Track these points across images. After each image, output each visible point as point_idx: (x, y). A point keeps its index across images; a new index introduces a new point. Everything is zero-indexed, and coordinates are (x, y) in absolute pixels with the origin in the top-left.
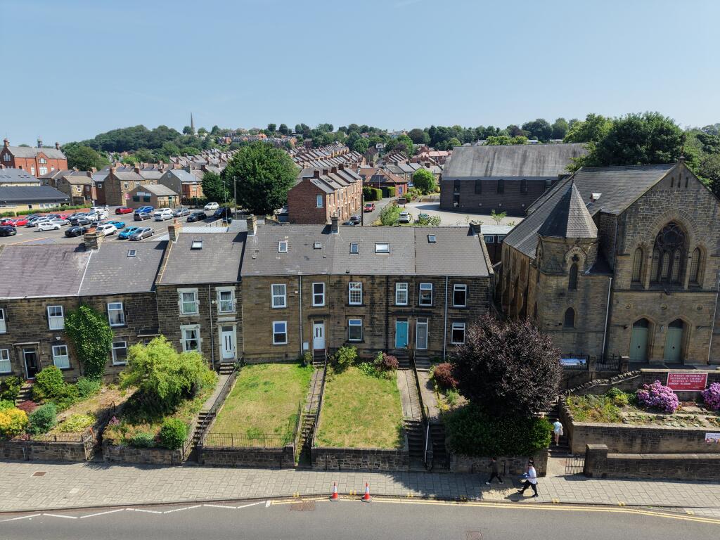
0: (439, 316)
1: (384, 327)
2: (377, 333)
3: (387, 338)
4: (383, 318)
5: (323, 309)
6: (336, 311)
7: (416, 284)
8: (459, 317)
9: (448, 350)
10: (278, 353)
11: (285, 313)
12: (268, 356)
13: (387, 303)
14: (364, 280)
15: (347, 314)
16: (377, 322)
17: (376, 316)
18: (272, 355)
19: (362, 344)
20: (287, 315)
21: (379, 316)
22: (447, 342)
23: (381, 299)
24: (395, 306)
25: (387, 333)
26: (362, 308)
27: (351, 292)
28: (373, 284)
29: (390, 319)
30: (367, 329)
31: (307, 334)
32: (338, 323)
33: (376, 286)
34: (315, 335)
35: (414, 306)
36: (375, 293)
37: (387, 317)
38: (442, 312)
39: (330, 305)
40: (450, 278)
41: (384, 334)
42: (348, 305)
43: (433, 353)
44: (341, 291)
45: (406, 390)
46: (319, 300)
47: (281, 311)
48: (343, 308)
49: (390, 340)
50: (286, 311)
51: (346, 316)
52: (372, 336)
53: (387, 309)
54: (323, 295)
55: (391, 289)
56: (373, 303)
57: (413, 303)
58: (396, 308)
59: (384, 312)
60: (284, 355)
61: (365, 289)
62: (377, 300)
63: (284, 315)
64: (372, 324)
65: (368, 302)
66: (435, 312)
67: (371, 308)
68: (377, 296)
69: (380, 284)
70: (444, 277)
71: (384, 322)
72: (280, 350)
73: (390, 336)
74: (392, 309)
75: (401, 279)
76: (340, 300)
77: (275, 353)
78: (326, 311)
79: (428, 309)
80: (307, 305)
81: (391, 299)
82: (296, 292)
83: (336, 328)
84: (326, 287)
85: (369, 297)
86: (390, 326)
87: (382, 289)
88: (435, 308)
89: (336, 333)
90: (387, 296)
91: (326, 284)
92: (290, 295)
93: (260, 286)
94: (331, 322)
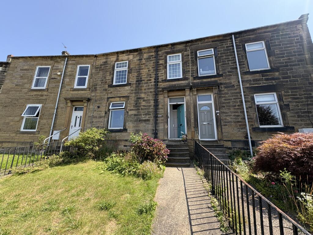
1: (152, 109)
2: (143, 117)
3: (156, 123)
4: (151, 98)
5: (82, 92)
6: (98, 93)
7: (192, 53)
8: (263, 83)
9: (254, 139)
10: (22, 143)
11: (42, 96)
12: (10, 145)
13: (156, 79)
14: (131, 57)
15: (110, 96)
16: (144, 103)
17: (143, 95)
18: (15, 145)
19: (124, 134)
20: (44, 97)
21: (147, 96)
22: (250, 126)
23: (149, 75)
24: (166, 81)
25: (156, 117)
26: (127, 88)
27: (117, 72)
28: (140, 60)
29: (161, 97)
30: (130, 113)
31: (62, 120)
32: (98, 107)
33: (144, 61)
35: (191, 78)
36: (143, 69)
37: (156, 95)
38: (233, 81)
39: (93, 88)
40: (238, 34)
41: (152, 119)
42: (111, 86)
43: (229, 144)
44: (106, 72)
46: (81, 82)
47: (40, 93)
48: (106, 90)
49: (161, 127)
50: (45, 93)
51: (108, 98)
52: (136, 121)
53: (156, 85)
54: (87, 77)
55: (161, 62)
56: (139, 81)
57: (189, 76)
58: (167, 83)
59: (152, 90)
61: (131, 66)
62: (144, 77)
63: (41, 98)
64: (137, 106)
65: (133, 80)
67: (137, 86)
68: (144, 72)
69: (149, 59)
70: (228, 36)
71: (152, 103)
73: (160, 120)
74: (162, 85)
75: (173, 48)
76: (104, 82)
78: (87, 94)
80: (68, 88)
81: (161, 73)
82: (59, 73)
83: (95, 114)
84: (91, 70)
85: (136, 74)
86: (160, 106)
87: (151, 64)
89: (94, 120)
90: (157, 70)
91: (92, 65)
92: (53, 76)
94: (91, 107)
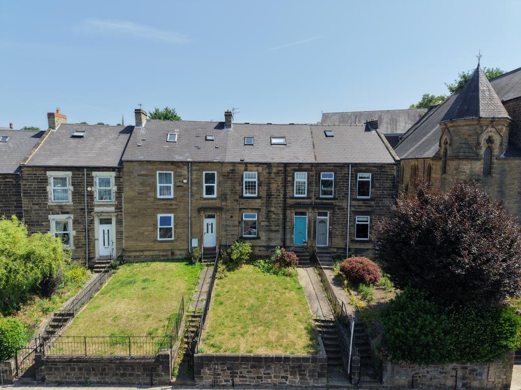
0: (341, 208)
1: (281, 222)
2: (274, 228)
3: (285, 234)
4: (280, 212)
5: (213, 201)
6: (229, 203)
7: (316, 174)
8: (363, 209)
9: (351, 247)
10: (164, 251)
11: (171, 205)
12: (151, 253)
13: (285, 195)
14: (260, 169)
15: (241, 206)
16: (274, 216)
17: (273, 209)
18: (156, 253)
19: (258, 241)
20: (174, 207)
21: (277, 209)
22: (350, 238)
23: (278, 190)
24: (293, 198)
25: (284, 228)
26: (258, 200)
27: (246, 182)
28: (270, 173)
29: (288, 212)
30: (262, 224)
31: (196, 230)
32: (231, 217)
33: (273, 175)
34: (205, 230)
35: (314, 198)
36: (272, 183)
37: (285, 210)
38: (344, 205)
39: (223, 197)
40: (354, 165)
41: (281, 228)
42: (242, 197)
43: (335, 250)
44: (235, 181)
45: (311, 287)
46: (210, 190)
47: (168, 202)
48: (237, 201)
49: (288, 236)
50: (174, 202)
51: (240, 209)
52: (268, 231)
53: (285, 201)
54: (215, 185)
55: (289, 179)
56: (269, 195)
57: (312, 195)
58: (294, 200)
59: (281, 205)
60: (170, 253)
61: (261, 179)
62: (274, 191)
63: (171, 207)
64: (268, 218)
65: (264, 194)
66: (337, 204)
67: (267, 200)
68: (274, 186)
69: (277, 173)
70: (346, 165)
71: (281, 216)
72: (166, 246)
73: (288, 231)
74: (290, 201)
75: (300, 167)
76: (234, 192)
77: (159, 251)
78: (218, 203)
79: (330, 201)
80: (197, 196)
81: (289, 189)
82: (185, 181)
83: (229, 223)
84: (218, 177)
85: (266, 188)
86: (288, 220)
87: (280, 179)
88: (336, 199)
89: (229, 228)
90: (285, 187)
91: (219, 173)
92: (179, 184)
93: (143, 173)
94: (224, 216)
